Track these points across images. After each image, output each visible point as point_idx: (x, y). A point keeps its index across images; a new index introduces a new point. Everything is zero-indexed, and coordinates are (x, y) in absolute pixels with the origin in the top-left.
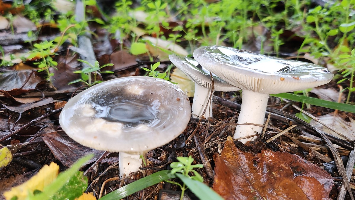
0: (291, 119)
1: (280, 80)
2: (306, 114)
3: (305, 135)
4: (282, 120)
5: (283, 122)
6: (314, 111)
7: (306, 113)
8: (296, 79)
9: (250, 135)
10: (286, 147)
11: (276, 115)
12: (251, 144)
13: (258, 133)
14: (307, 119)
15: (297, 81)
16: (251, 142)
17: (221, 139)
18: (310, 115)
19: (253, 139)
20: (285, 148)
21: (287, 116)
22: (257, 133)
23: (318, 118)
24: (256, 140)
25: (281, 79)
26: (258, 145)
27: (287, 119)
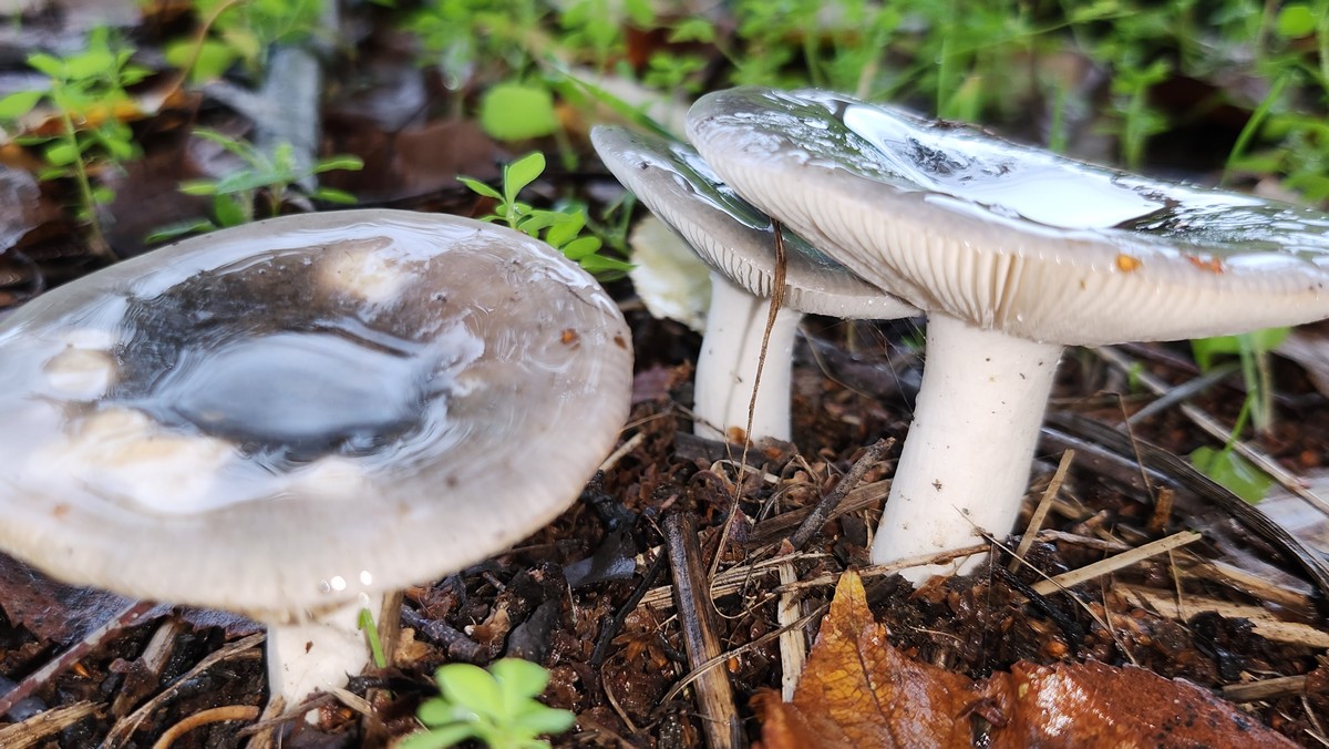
0: (1172, 477)
1: (1112, 268)
2: (1246, 453)
3: (1232, 562)
4: (1123, 476)
5: (1126, 486)
6: (1286, 444)
7: (1246, 449)
8: (1204, 267)
9: (952, 545)
10: (1130, 621)
11: (1096, 448)
12: (949, 592)
13: (992, 536)
14: (1249, 481)
15: (1208, 279)
16: (953, 582)
17: (800, 555)
18: (1267, 463)
19: (965, 568)
20: (1127, 627)
21: (1152, 461)
22: (988, 539)
23: (1303, 481)
24: (979, 572)
25: (1119, 265)
26: (983, 597)
27: (1149, 476)
